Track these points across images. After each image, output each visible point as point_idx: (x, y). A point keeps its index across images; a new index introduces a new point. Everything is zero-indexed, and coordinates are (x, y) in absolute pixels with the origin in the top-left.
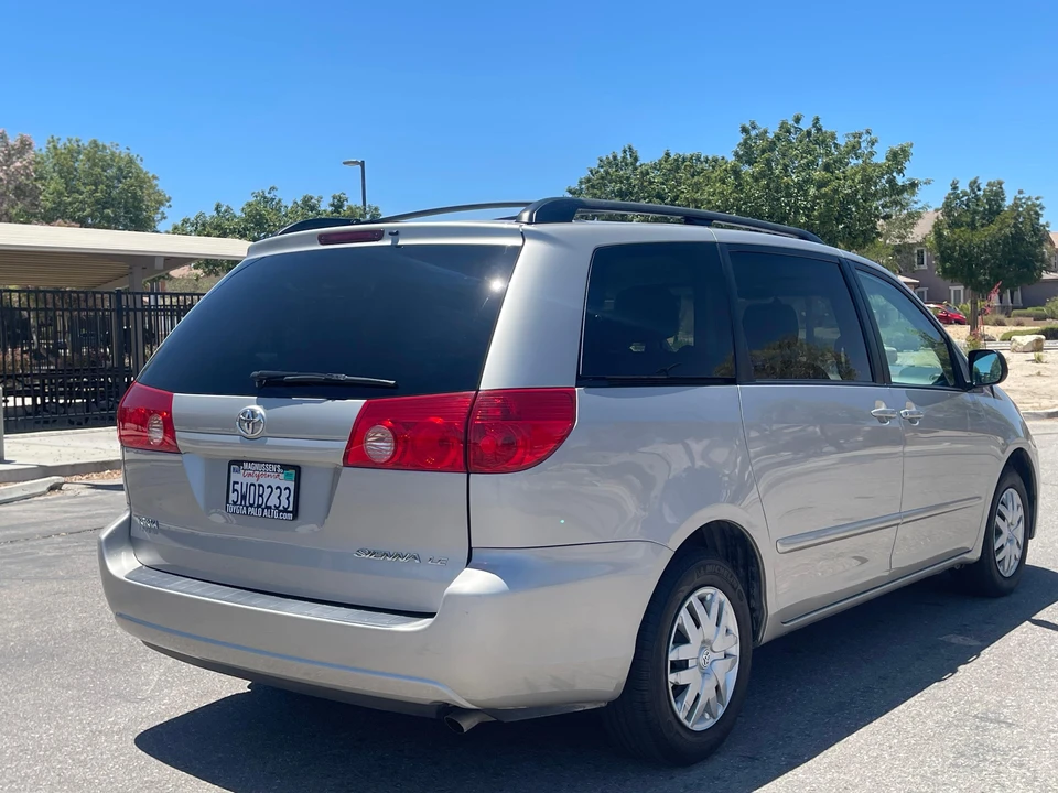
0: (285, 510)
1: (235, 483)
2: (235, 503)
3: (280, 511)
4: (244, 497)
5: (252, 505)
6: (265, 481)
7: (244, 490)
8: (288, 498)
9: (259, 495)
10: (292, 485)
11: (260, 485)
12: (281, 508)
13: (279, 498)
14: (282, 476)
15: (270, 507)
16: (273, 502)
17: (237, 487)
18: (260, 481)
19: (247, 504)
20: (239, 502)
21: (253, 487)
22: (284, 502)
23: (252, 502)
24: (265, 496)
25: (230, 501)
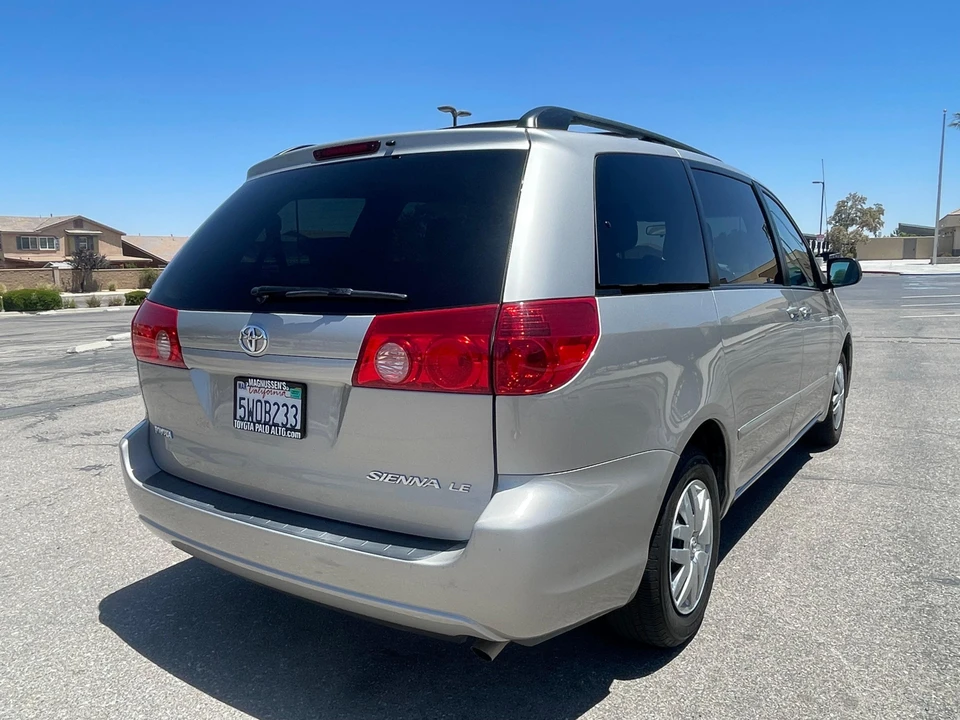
1: (241, 399)
3: (287, 430)
4: (251, 413)
6: (271, 398)
7: (251, 406)
8: (295, 417)
9: (266, 412)
10: (298, 403)
11: (266, 402)
12: (289, 426)
14: (288, 394)
15: (276, 425)
16: (280, 419)
17: (244, 403)
18: (266, 398)
19: (254, 420)
20: (246, 419)
21: (259, 404)
22: (292, 421)
23: (259, 419)
24: (272, 413)
25: (238, 417)
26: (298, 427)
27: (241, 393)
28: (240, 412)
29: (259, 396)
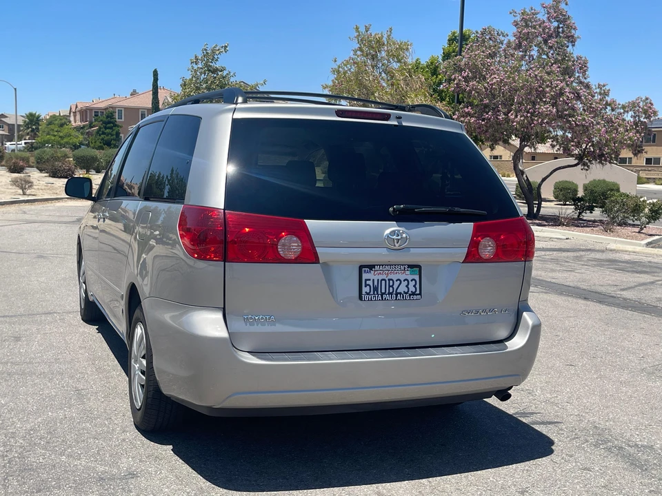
0: (413, 294)
1: (366, 280)
2: (368, 294)
3: (410, 295)
4: (376, 289)
5: (384, 293)
6: (394, 277)
7: (376, 283)
8: (415, 286)
9: (390, 286)
10: (417, 278)
11: (389, 280)
12: (410, 292)
13: (407, 286)
14: (408, 272)
15: (400, 293)
16: (402, 289)
17: (370, 283)
18: (390, 277)
19: (379, 293)
20: (372, 293)
21: (383, 282)
22: (412, 289)
23: (383, 291)
24: (395, 287)
25: (364, 293)
26: (418, 292)
27: (365, 276)
28: (365, 290)
29: (384, 277)
